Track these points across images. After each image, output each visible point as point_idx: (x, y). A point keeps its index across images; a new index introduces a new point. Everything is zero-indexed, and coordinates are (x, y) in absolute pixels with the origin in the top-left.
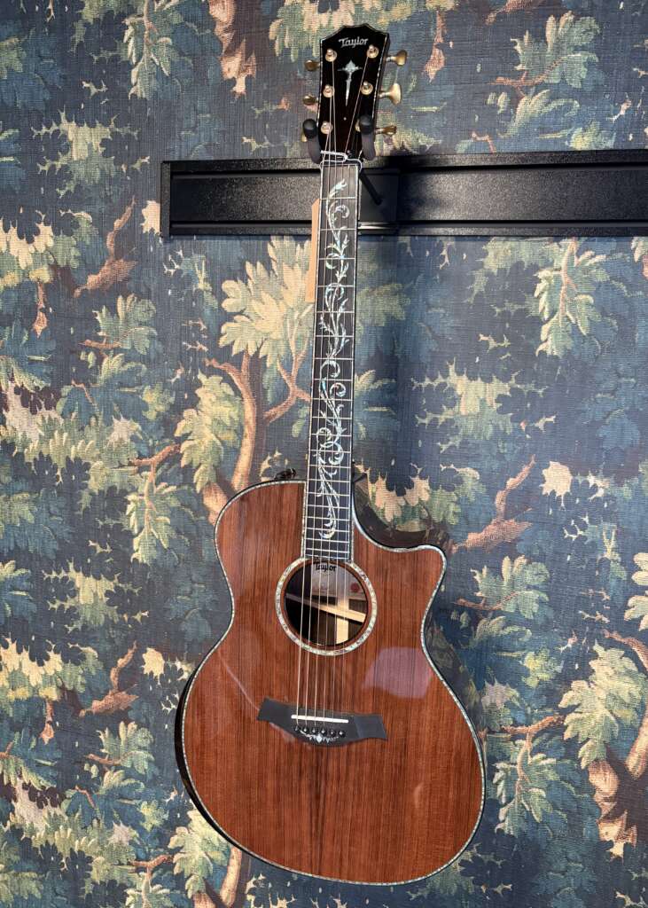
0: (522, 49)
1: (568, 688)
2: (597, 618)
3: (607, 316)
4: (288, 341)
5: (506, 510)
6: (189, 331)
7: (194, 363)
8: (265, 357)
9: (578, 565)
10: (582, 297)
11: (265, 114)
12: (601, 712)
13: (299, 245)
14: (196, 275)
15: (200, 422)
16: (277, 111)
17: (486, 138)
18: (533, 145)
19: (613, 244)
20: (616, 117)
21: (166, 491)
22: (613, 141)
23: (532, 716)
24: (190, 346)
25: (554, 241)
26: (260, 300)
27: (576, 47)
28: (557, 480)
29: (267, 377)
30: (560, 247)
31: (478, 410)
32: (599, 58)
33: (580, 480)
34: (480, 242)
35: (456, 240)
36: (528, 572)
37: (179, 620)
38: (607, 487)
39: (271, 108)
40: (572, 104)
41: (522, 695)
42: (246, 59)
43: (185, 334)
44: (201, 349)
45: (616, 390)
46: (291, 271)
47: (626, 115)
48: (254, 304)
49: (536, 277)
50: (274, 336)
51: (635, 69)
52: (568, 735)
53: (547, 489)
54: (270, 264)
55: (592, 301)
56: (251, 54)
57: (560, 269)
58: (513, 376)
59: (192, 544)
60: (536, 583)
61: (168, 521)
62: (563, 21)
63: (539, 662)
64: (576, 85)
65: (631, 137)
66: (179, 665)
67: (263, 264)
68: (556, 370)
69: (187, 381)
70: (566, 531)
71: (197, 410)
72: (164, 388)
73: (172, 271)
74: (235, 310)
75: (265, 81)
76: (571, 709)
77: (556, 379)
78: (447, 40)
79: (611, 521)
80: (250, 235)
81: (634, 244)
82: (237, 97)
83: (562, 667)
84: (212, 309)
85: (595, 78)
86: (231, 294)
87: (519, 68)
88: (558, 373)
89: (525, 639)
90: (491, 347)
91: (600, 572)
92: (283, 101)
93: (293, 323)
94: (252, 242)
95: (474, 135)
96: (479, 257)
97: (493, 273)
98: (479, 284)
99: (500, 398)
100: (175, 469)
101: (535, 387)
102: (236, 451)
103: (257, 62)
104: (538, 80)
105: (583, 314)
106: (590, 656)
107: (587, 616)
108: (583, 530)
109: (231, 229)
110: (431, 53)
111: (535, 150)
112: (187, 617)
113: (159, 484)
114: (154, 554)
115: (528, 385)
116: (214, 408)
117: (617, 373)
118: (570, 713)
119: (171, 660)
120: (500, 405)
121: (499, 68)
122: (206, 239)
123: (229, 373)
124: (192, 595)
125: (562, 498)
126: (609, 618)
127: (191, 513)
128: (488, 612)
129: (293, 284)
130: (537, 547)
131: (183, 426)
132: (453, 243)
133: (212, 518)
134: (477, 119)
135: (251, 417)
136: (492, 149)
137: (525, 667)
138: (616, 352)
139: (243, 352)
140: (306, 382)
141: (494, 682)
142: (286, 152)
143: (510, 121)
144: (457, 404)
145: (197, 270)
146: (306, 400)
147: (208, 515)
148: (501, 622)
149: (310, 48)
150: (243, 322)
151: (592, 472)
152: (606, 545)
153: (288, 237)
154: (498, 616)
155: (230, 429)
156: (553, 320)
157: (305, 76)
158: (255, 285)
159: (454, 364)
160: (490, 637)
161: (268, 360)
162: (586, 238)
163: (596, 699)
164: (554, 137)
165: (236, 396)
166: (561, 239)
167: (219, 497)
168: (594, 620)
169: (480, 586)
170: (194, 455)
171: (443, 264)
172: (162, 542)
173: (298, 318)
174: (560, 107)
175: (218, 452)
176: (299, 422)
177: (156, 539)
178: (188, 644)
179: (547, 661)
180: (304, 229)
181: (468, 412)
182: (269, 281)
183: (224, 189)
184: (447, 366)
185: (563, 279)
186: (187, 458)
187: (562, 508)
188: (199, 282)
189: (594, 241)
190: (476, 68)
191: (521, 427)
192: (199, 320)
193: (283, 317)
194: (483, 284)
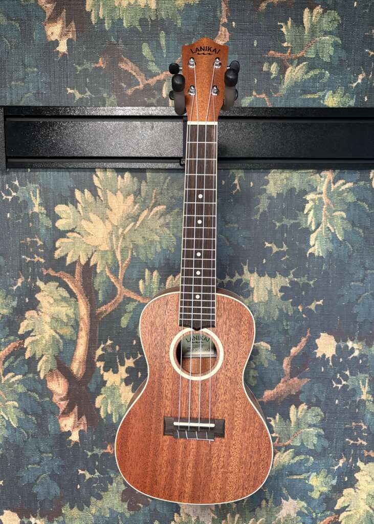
0: (287, 31)
1: (341, 495)
2: (358, 443)
3: (357, 226)
4: (114, 252)
5: (290, 373)
6: (27, 247)
7: (34, 273)
8: (95, 265)
9: (344, 406)
10: (337, 213)
11: (86, 70)
12: (363, 508)
13: (120, 176)
14: (32, 201)
15: (40, 322)
16: (96, 68)
17: (263, 96)
18: (297, 102)
19: (357, 175)
20: (355, 85)
21: (13, 380)
22: (354, 101)
23: (316, 518)
24: (29, 259)
25: (317, 173)
26: (89, 220)
27: (325, 31)
28: (326, 346)
29: (98, 281)
30: (321, 177)
31: (267, 298)
32: (342, 40)
33: (342, 345)
34: (263, 174)
35: (244, 172)
36: (309, 414)
37: (31, 485)
38: (361, 348)
39: (89, 66)
40: (324, 73)
41: (309, 504)
42: (67, 26)
43: (24, 249)
44: (39, 260)
45: (364, 279)
46: (114, 196)
47: (362, 83)
48: (84, 223)
49: (305, 199)
50: (102, 248)
51: (367, 50)
54: (97, 191)
55: (345, 216)
56: (70, 22)
57: (321, 193)
58: (291, 272)
59: (39, 421)
60: (315, 422)
61: (16, 404)
62: (315, 11)
63: (320, 479)
64: (327, 59)
65: (366, 99)
66: (33, 520)
67: (90, 191)
68: (322, 265)
69: (27, 288)
70: (334, 383)
71: (37, 311)
72: (6, 296)
73: (10, 198)
74: (67, 228)
75: (84, 44)
76: (344, 509)
77: (322, 272)
78: (230, 21)
79: (365, 372)
80: (78, 168)
81: (371, 175)
82: (60, 55)
83: (336, 481)
84: (47, 228)
85: (339, 55)
86: (63, 216)
87: (285, 45)
88: (324, 268)
89: (309, 464)
90: (274, 251)
91: (359, 410)
92: (100, 60)
93: (118, 238)
94: (80, 173)
95: (254, 93)
96: (262, 186)
97: (273, 197)
98: (263, 205)
99: (283, 289)
100: (20, 361)
101: (308, 280)
102: (72, 343)
103: (77, 28)
104: (300, 55)
105: (339, 225)
106: (354, 470)
107: (352, 442)
108: (346, 380)
110: (219, 31)
111: (300, 106)
112: (38, 482)
113: (6, 375)
115: (302, 279)
116: (52, 308)
117: (364, 267)
118: (343, 512)
119: (26, 518)
120: (283, 294)
121: (271, 43)
122: (40, 171)
123: (64, 280)
124: (42, 463)
125: (330, 359)
126: (367, 441)
127: (37, 396)
128: (281, 447)
129: (117, 207)
130: (314, 396)
131: (25, 325)
132: (243, 174)
133: (56, 399)
134: (256, 81)
135: (85, 314)
136: (268, 104)
137: (310, 485)
138: (363, 252)
139: (76, 262)
140: (131, 283)
141: (289, 498)
142: (105, 102)
143: (280, 84)
144: (251, 294)
145: (32, 196)
146: (132, 297)
147: (52, 396)
148: (291, 454)
149: (121, 20)
150: (74, 237)
151: (350, 339)
152: (363, 390)
153: (111, 170)
154: (288, 450)
155: (67, 325)
156: (318, 230)
157: (118, 41)
158: (83, 208)
159: (247, 265)
160: (283, 466)
161: (98, 268)
162: (339, 171)
163: (360, 499)
164: (312, 97)
165: (71, 297)
166: (322, 171)
167: (60, 381)
168: (356, 444)
169: (274, 429)
170: (36, 349)
171: (236, 190)
172: (12, 423)
173: (122, 233)
174: (316, 75)
175: (58, 344)
176: (126, 315)
177: (7, 421)
178: (40, 503)
179: (325, 478)
180: (123, 163)
181: (260, 300)
182: (95, 204)
183: (53, 130)
184: (242, 266)
185: (324, 200)
186: (30, 351)
187: (331, 366)
188: (35, 206)
189: (344, 173)
190: (254, 43)
191: (299, 309)
192: (36, 238)
193: (109, 233)
194: (266, 205)
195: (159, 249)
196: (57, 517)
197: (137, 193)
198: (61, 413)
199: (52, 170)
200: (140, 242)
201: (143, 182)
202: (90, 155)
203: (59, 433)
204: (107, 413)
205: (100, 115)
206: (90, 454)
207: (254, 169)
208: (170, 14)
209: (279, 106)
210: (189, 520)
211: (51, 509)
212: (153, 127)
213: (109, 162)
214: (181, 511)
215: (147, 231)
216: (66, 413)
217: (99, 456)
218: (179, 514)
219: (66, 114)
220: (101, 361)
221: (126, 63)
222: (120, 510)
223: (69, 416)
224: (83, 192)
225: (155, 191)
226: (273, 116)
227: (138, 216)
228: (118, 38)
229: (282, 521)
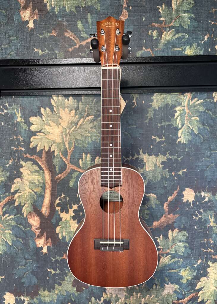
0: (162, 11)
1: (199, 281)
2: (209, 251)
3: (205, 125)
4: (64, 143)
5: (168, 211)
6: (14, 141)
7: (19, 156)
8: (54, 151)
9: (200, 230)
10: (194, 118)
11: (45, 37)
12: (212, 288)
13: (66, 99)
14: (16, 115)
15: (23, 185)
16: (51, 36)
17: (149, 50)
18: (169, 53)
19: (205, 95)
20: (203, 42)
21: (9, 218)
22: (203, 51)
23: (185, 294)
24: (15, 149)
25: (181, 95)
26: (49, 125)
27: (185, 11)
28: (189, 195)
29: (55, 161)
30: (184, 97)
31: (154, 168)
32: (195, 15)
33: (198, 195)
34: (149, 96)
36: (179, 235)
37: (20, 278)
38: (209, 196)
39: (47, 35)
40: (185, 36)
41: (180, 287)
42: (33, 12)
43: (12, 143)
44: (21, 149)
45: (210, 156)
46: (63, 111)
47: (207, 40)
48: (47, 127)
49: (175, 110)
50: (57, 141)
51: (210, 21)
52: (200, 300)
53: (185, 200)
54: (54, 108)
55: (199, 120)
56: (35, 9)
57: (184, 106)
58: (168, 153)
59: (24, 241)
60: (183, 240)
61: (11, 232)
63: (187, 272)
64: (186, 27)
65: (210, 50)
66: (22, 298)
67: (49, 108)
68: (186, 148)
69: (15, 165)
70: (194, 217)
71: (21, 178)
72: (3, 170)
73: (3, 113)
74: (37, 130)
75: (43, 22)
76: (201, 289)
77: (186, 153)
78: (129, 6)
79: (212, 210)
80: (42, 95)
81: (214, 95)
82: (30, 29)
83: (196, 273)
84: (25, 130)
85: (194, 25)
86: (34, 123)
87: (161, 19)
88: (187, 150)
89: (180, 263)
90: (157, 141)
91: (208, 232)
92: (53, 31)
93: (66, 135)
94: (43, 98)
95: (144, 48)
96: (150, 102)
97: (156, 109)
98: (150, 114)
99: (163, 163)
100: (12, 207)
101: (178, 157)
102: (42, 197)
103: (39, 12)
104: (170, 25)
105: (195, 125)
106: (207, 267)
107: (205, 250)
108: (201, 215)
109: (32, 92)
110: (122, 12)
111: (171, 55)
112: (25, 276)
113: (4, 215)
114: (5, 248)
115: (174, 156)
116: (30, 177)
117: (210, 149)
118: (200, 291)
119: (18, 296)
120: (163, 165)
121: (153, 19)
122: (20, 98)
123: (36, 160)
124: (26, 265)
125: (191, 203)
126: (214, 250)
127: (22, 227)
128: (164, 254)
129: (65, 117)
130: (182, 224)
131: (14, 187)
132: (138, 96)
133: (33, 228)
134: (144, 41)
135: (48, 180)
136: (152, 55)
137: (181, 275)
138: (209, 140)
139: (43, 149)
140: (75, 161)
141: (169, 283)
142: (57, 56)
143: (159, 42)
144: (145, 166)
145: (16, 112)
146: (76, 169)
147: (31, 227)
148: (169, 258)
149: (64, 7)
150: (41, 136)
151: (203, 191)
152: (210, 220)
153: (61, 96)
154: (168, 256)
155: (38, 186)
156: (183, 128)
157: (63, 20)
158: (46, 118)
159: (142, 149)
160: (165, 265)
161: (55, 153)
162: (195, 93)
163: (210, 283)
164: (178, 50)
165: (40, 170)
166: (184, 94)
167: (35, 219)
168: (208, 251)
169: (160, 244)
170: (21, 200)
171: (134, 106)
172: (9, 243)
173: (69, 133)
174: (180, 37)
175: (33, 197)
176: (72, 180)
177: (5, 241)
178: (26, 288)
179: (190, 271)
180: (68, 92)
181: (150, 169)
182: (53, 116)
183: (27, 73)
184: (139, 150)
185: (186, 110)
186: (18, 201)
187: (192, 207)
188: (18, 118)
189: (198, 94)
190: (143, 19)
191: (172, 174)
192: (19, 136)
193: (61, 133)
194: (152, 114)
195: (90, 141)
196: (35, 296)
197: (77, 109)
198: (36, 236)
199: (27, 96)
200: (79, 137)
201: (80, 102)
202: (48, 87)
203: (36, 248)
204: (63, 236)
205: (54, 63)
206: (54, 259)
207: (144, 93)
208: (93, 3)
209: (158, 56)
210: (112, 297)
211: (32, 292)
212: (85, 70)
213: (60, 91)
214: (107, 291)
215: (83, 131)
216: (40, 237)
217: (59, 261)
218: (106, 293)
219: (34, 64)
220: (59, 206)
221: (68, 33)
222: (72, 291)
223: (41, 238)
224: (45, 109)
225: (87, 107)
226: (155, 61)
227: (78, 122)
228: (63, 18)
229: (165, 296)
